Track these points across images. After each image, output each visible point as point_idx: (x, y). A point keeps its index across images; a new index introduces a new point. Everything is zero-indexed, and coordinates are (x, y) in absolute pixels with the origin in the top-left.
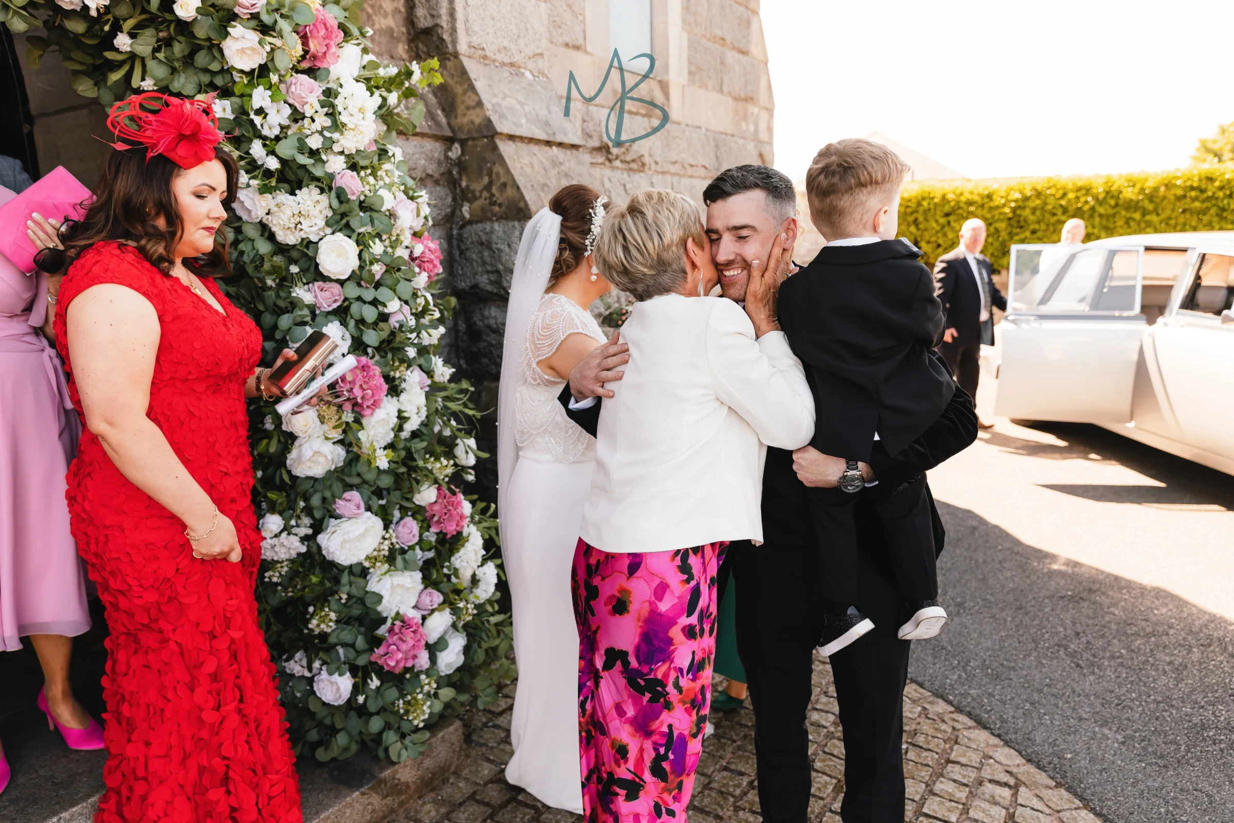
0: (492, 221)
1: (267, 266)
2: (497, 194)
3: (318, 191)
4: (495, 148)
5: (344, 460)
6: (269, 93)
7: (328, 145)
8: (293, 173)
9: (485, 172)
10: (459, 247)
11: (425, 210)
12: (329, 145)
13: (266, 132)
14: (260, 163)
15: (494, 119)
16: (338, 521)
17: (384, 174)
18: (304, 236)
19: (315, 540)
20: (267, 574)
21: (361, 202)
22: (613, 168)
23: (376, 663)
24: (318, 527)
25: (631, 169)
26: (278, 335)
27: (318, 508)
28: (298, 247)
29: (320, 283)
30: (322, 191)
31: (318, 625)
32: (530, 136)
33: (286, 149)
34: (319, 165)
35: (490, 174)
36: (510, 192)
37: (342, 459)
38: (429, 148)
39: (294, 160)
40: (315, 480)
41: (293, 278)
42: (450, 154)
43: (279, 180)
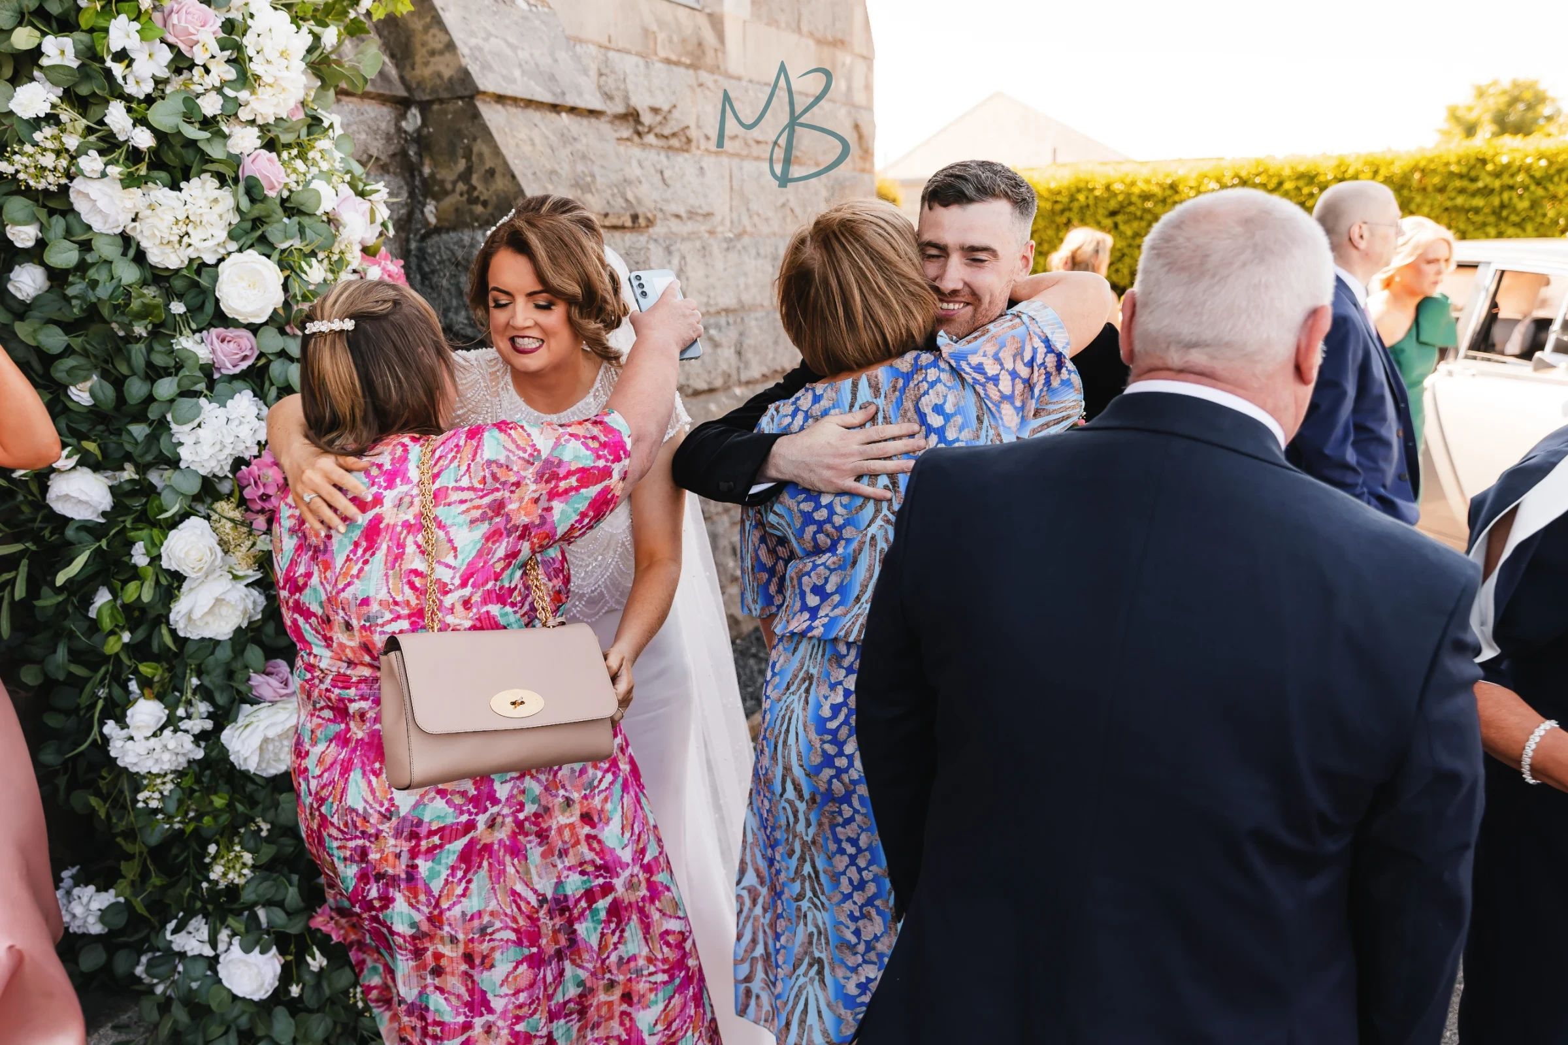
0: (473, 228)
1: (135, 305)
2: (480, 187)
3: (216, 183)
4: (476, 115)
5: (263, 611)
6: (136, 25)
7: (230, 109)
8: (174, 154)
9: (460, 152)
10: (420, 267)
11: (383, 213)
12: (232, 109)
13: (130, 88)
14: (121, 138)
16: (256, 707)
17: (319, 155)
18: (194, 256)
19: (219, 738)
20: (140, 797)
21: (283, 201)
22: (644, 146)
23: (319, 930)
24: (222, 717)
25: (670, 148)
26: (153, 413)
27: (222, 689)
28: (185, 272)
29: (221, 330)
30: (223, 182)
31: (225, 875)
32: (529, 97)
33: (165, 115)
34: (218, 142)
35: (468, 156)
36: (500, 183)
37: (260, 608)
38: (373, 115)
39: (179, 133)
40: (214, 643)
41: (176, 322)
42: (404, 124)
43: (152, 167)
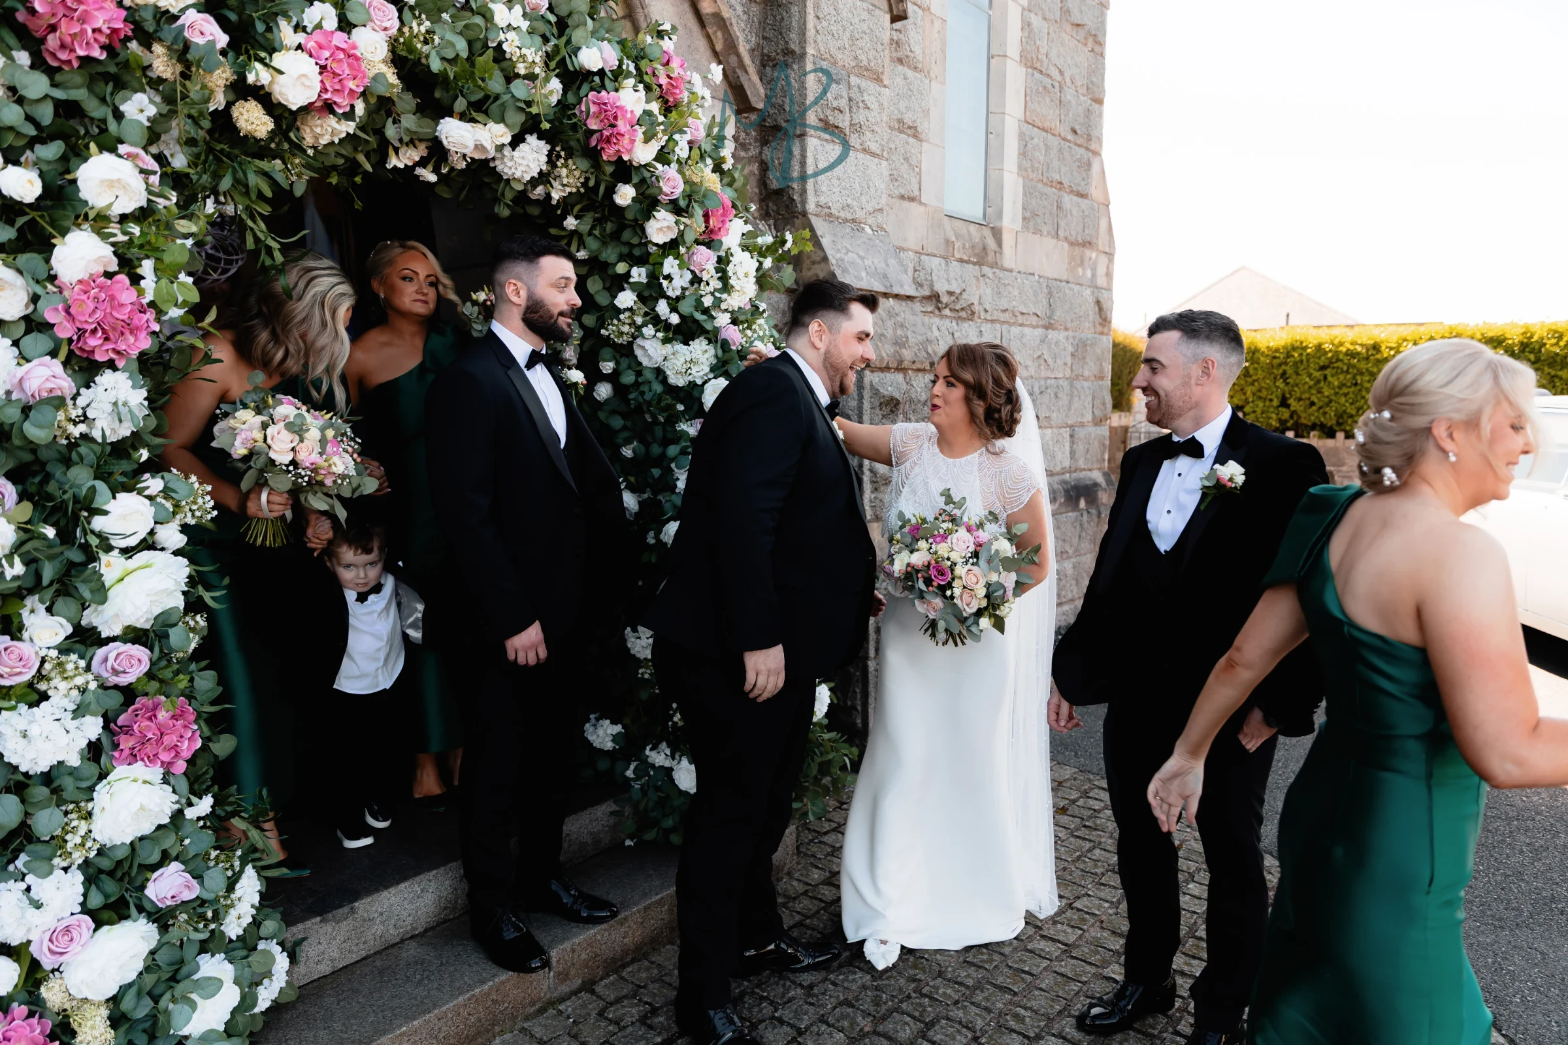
1: (663, 404)
3: (707, 342)
6: (677, 262)
8: (689, 327)
12: (718, 302)
13: (670, 293)
14: (663, 318)
15: (838, 273)
17: (757, 326)
18: (692, 380)
20: (641, 671)
21: (738, 352)
22: (942, 317)
25: (960, 318)
28: (686, 389)
30: (710, 342)
33: (686, 307)
34: (709, 320)
39: (692, 316)
41: (679, 415)
43: (674, 334)
